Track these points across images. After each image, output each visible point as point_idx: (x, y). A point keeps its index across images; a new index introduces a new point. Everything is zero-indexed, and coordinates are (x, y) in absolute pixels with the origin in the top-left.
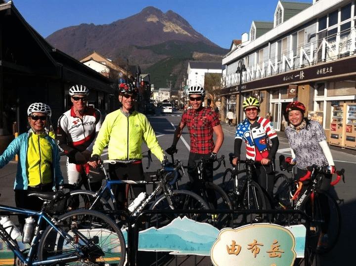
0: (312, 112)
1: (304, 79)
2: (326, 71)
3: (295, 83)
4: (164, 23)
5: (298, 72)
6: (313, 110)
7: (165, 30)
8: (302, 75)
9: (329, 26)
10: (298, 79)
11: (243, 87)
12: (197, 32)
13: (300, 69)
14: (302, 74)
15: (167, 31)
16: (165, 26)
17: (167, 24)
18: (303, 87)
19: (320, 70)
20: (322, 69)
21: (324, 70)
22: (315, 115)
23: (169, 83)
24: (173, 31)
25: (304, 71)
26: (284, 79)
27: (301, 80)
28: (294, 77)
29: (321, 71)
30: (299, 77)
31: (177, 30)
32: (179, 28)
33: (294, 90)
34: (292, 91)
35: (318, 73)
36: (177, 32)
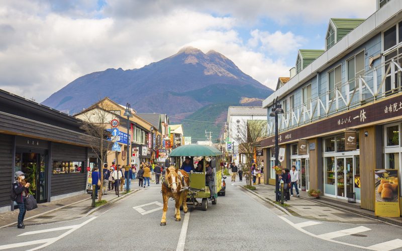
0: (381, 171)
1: (367, 121)
2: (398, 107)
3: (354, 127)
4: (205, 64)
5: (357, 112)
6: (383, 168)
7: (206, 73)
8: (363, 116)
9: (399, 42)
10: (358, 122)
11: (287, 137)
12: (244, 74)
13: (360, 107)
14: (363, 114)
15: (209, 74)
16: (206, 68)
17: (209, 66)
18: (366, 133)
19: (388, 107)
20: (392, 104)
21: (395, 106)
22: (386, 175)
23: (209, 134)
24: (216, 73)
25: (366, 109)
26: (339, 122)
27: (362, 123)
28: (352, 119)
29: (390, 108)
30: (359, 118)
31: (220, 72)
32: (223, 70)
33: (353, 138)
34: (351, 139)
35: (386, 112)
36: (220, 75)
